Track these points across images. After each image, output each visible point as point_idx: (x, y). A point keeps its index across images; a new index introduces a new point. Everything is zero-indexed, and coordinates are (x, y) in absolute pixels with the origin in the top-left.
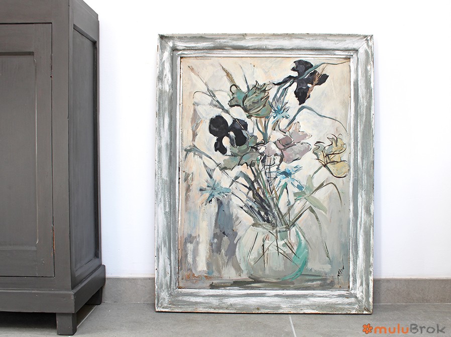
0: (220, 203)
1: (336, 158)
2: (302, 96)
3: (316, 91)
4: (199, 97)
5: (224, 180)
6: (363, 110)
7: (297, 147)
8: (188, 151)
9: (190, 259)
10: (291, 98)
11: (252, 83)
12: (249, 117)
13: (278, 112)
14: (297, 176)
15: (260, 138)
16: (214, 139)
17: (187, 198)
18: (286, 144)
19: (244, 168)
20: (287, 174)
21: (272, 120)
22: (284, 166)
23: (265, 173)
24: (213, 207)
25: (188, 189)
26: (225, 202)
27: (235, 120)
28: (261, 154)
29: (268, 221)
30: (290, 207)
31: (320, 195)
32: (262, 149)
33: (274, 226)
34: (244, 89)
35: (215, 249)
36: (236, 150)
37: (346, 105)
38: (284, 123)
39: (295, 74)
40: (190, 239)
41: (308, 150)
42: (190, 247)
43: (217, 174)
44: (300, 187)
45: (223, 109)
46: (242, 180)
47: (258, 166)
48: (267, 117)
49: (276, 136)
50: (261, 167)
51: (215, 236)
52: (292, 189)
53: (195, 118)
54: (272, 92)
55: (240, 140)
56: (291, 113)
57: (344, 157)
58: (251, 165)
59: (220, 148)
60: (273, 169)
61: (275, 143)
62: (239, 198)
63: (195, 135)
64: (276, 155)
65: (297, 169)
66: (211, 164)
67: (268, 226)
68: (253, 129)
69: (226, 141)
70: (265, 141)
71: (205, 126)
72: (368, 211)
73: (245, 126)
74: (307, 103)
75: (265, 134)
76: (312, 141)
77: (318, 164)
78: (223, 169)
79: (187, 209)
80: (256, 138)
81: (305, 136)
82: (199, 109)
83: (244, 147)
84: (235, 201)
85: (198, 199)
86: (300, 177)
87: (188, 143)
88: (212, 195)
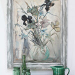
0: (25, 39)
1: (57, 26)
3: (51, 8)
4: (18, 10)
5: (26, 33)
6: (64, 13)
7: (46, 24)
8: (16, 25)
9: (17, 55)
10: (44, 10)
11: (33, 6)
12: (33, 15)
13: (41, 14)
15: (36, 21)
16: (23, 22)
17: (16, 38)
18: (43, 23)
19: (31, 30)
20: (43, 31)
21: (39, 16)
22: (42, 29)
23: (37, 31)
24: (23, 40)
25: (16, 35)
27: (29, 16)
28: (36, 26)
29: (38, 44)
30: (44, 40)
32: (36, 24)
33: (40, 45)
34: (31, 8)
36: (29, 24)
37: (59, 12)
38: (42, 17)
39: (45, 3)
40: (17, 49)
41: (49, 24)
42: (17, 51)
43: (24, 31)
44: (47, 35)
45: (25, 13)
46: (31, 33)
49: (40, 20)
50: (36, 29)
51: (24, 48)
53: (18, 16)
54: (39, 8)
55: (30, 22)
56: (44, 14)
57: (59, 26)
58: (33, 29)
59: (25, 24)
60: (40, 30)
61: (40, 22)
62: (30, 38)
63: (18, 20)
64: (40, 26)
66: (22, 29)
68: (34, 19)
69: (26, 22)
71: (20, 18)
72: (66, 41)
73: (32, 18)
74: (49, 11)
76: (50, 22)
77: (52, 28)
78: (26, 30)
79: (16, 41)
81: (48, 20)
82: (19, 13)
84: (29, 39)
85: (19, 38)
86: (47, 32)
87: (16, 23)
88: (22, 37)
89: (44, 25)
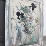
0: (19, 30)
2: (33, 9)
3: (35, 9)
5: (19, 25)
7: (32, 19)
8: (12, 19)
9: (12, 42)
10: (31, 10)
12: (24, 12)
13: (29, 12)
14: (32, 24)
16: (17, 16)
17: (11, 29)
18: (30, 18)
20: (31, 24)
22: (30, 22)
24: (17, 31)
25: (12, 27)
26: (20, 30)
27: (21, 13)
28: (26, 20)
29: (27, 33)
30: (31, 30)
31: (36, 28)
33: (28, 34)
34: (23, 7)
35: (17, 39)
38: (30, 14)
39: (32, 5)
40: (12, 38)
42: (12, 39)
43: (18, 24)
44: (33, 26)
46: (23, 25)
47: (26, 22)
48: (27, 13)
51: (17, 37)
52: (31, 27)
53: (14, 12)
54: (28, 8)
57: (39, 21)
58: (24, 22)
59: (18, 18)
60: (28, 23)
63: (13, 15)
64: (29, 20)
65: (32, 23)
66: (17, 22)
67: (27, 34)
68: (25, 15)
69: (20, 17)
70: (27, 17)
71: (15, 14)
75: (27, 16)
76: (34, 18)
78: (19, 23)
79: (12, 31)
80: (25, 17)
82: (14, 10)
83: (23, 18)
85: (14, 29)
87: (12, 17)
88: (17, 28)
89: (31, 20)
